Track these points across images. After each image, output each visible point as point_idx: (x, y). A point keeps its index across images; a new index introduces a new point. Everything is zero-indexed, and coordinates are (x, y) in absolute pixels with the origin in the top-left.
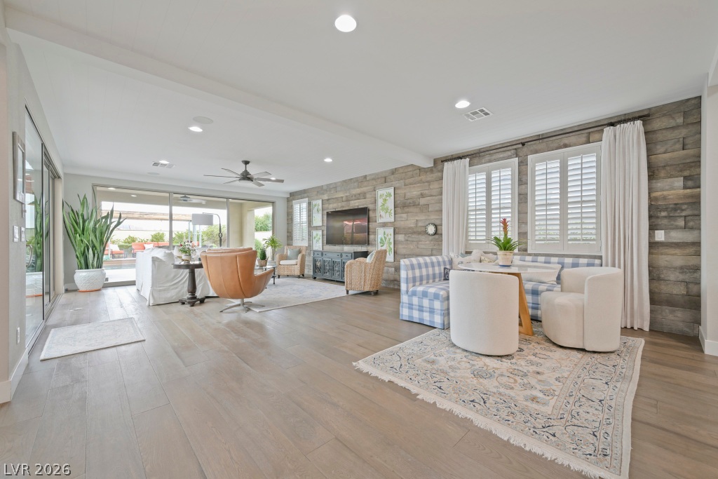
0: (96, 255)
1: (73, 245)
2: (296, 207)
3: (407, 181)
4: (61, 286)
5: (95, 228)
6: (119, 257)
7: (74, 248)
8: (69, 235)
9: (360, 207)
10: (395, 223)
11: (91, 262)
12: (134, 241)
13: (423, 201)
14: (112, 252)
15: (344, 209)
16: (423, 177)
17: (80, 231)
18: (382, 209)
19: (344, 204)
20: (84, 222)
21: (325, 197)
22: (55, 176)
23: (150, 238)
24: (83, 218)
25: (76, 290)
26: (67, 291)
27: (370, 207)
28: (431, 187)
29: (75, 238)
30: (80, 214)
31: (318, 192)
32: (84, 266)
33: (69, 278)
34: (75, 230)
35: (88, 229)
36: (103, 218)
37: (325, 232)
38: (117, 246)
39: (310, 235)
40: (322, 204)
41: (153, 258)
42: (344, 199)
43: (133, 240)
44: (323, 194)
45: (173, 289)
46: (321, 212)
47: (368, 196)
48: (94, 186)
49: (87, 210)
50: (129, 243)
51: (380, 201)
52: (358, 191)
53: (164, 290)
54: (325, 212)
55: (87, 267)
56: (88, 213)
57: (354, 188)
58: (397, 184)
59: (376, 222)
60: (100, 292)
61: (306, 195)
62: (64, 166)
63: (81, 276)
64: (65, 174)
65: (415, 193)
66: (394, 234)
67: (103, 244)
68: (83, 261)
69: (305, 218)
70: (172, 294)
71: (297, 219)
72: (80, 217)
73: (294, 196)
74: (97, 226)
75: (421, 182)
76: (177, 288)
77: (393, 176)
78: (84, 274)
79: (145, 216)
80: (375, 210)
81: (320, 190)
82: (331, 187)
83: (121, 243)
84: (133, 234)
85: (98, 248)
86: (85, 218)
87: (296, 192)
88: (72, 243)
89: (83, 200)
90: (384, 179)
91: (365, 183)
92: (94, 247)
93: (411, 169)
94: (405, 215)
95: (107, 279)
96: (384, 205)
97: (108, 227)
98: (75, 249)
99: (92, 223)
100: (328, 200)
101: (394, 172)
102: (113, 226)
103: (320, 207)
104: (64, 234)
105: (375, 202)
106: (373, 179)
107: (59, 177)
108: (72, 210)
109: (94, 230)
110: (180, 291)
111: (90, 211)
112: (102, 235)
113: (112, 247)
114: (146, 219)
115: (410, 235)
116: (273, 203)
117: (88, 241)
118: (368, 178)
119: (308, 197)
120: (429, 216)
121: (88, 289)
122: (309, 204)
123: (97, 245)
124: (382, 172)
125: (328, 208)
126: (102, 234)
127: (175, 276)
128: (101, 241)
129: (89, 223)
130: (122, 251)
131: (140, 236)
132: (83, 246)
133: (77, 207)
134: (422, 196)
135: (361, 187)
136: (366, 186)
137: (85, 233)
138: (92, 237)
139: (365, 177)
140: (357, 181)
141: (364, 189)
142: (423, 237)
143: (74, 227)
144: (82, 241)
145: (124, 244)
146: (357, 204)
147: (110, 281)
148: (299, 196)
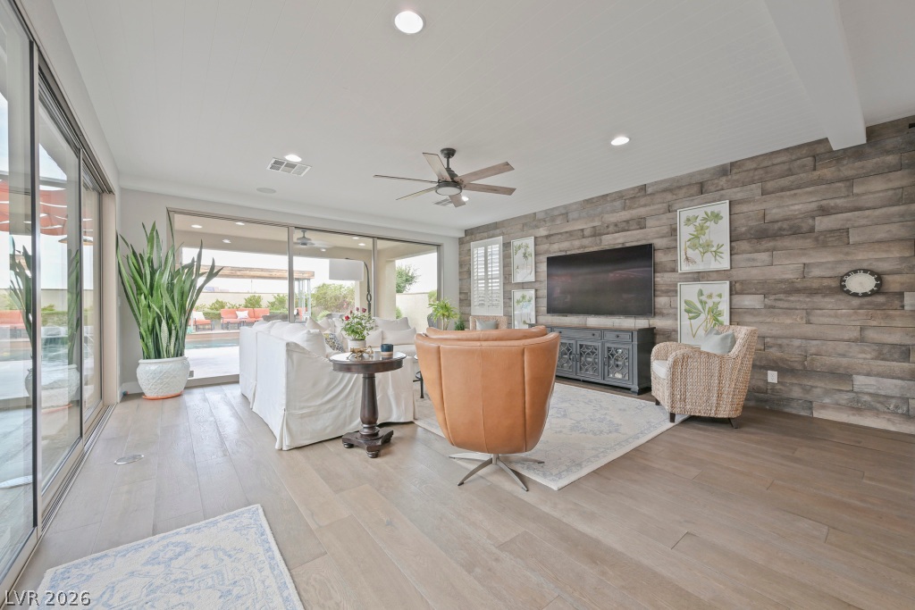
0: (174, 333)
1: (135, 315)
2: (478, 252)
3: (770, 185)
4: (115, 390)
5: (172, 284)
6: (204, 329)
7: (137, 319)
8: (127, 296)
9: (627, 245)
10: (734, 272)
11: (165, 345)
12: (223, 307)
13: (823, 223)
14: (195, 322)
15: (587, 250)
16: (827, 172)
17: (145, 290)
18: (694, 247)
19: (586, 242)
20: (153, 273)
21: (542, 232)
22: (103, 189)
23: (243, 303)
24: (152, 267)
25: (140, 395)
26: (126, 396)
27: (658, 243)
28: (856, 190)
29: (138, 302)
30: (146, 259)
31: (524, 225)
32: (152, 353)
33: (128, 373)
34: (139, 288)
35: (159, 287)
36: (184, 268)
37: (544, 292)
38: (201, 313)
39: (508, 297)
40: (536, 245)
41: (288, 344)
42: (587, 233)
43: (222, 305)
44: (537, 227)
45: (325, 412)
46: (532, 259)
47: (650, 223)
48: (170, 213)
49: (158, 252)
50: (216, 309)
51: (685, 232)
52: (625, 215)
53: (310, 415)
54: (544, 259)
55: (158, 355)
56: (160, 257)
57: (614, 211)
58: (738, 194)
59: (674, 270)
60: (181, 397)
61: (498, 231)
62: (119, 173)
63: (148, 370)
64: (123, 190)
65: (797, 207)
66: (731, 294)
67: (185, 312)
68: (151, 345)
69: (496, 269)
70: (324, 425)
71: (478, 270)
72: (146, 264)
73: (472, 234)
74: (175, 281)
75: (821, 181)
76: (333, 409)
77: (724, 179)
78: (153, 367)
79: (239, 273)
80: (672, 249)
81: (528, 223)
82: (556, 213)
83: (206, 310)
84: (221, 298)
85: (177, 320)
86: (156, 266)
87: (478, 228)
88: (133, 311)
89: (152, 233)
90: (700, 187)
91: (643, 201)
92: (170, 318)
93: (784, 158)
94: (764, 256)
95: (191, 374)
96: (697, 237)
97: (193, 283)
98: (138, 322)
99: (166, 275)
100: (548, 237)
101: (725, 171)
102: (200, 281)
103: (531, 249)
104: (119, 295)
105: (673, 232)
106: (665, 190)
107: (110, 192)
108: (134, 253)
109: (170, 288)
110: (340, 414)
111: (163, 255)
112: (184, 299)
113: (197, 315)
114: (238, 277)
115: (782, 296)
116: (438, 246)
117: (161, 308)
118: (649, 190)
119: (503, 234)
120: (847, 254)
121: (161, 395)
122: (506, 245)
123: (175, 314)
124: (691, 175)
125: (547, 251)
126: (183, 295)
127: (329, 384)
128: (182, 307)
129: (162, 274)
130: (209, 321)
131: (230, 300)
132: (151, 316)
133: (142, 247)
134: (824, 211)
135: (630, 208)
136: (645, 205)
137: (154, 292)
138: (166, 301)
139: (644, 188)
140: (621, 197)
141: (642, 211)
142: (827, 299)
143: (136, 282)
144: (149, 306)
145: (210, 311)
146: (621, 241)
147: (196, 376)
148: (485, 234)
